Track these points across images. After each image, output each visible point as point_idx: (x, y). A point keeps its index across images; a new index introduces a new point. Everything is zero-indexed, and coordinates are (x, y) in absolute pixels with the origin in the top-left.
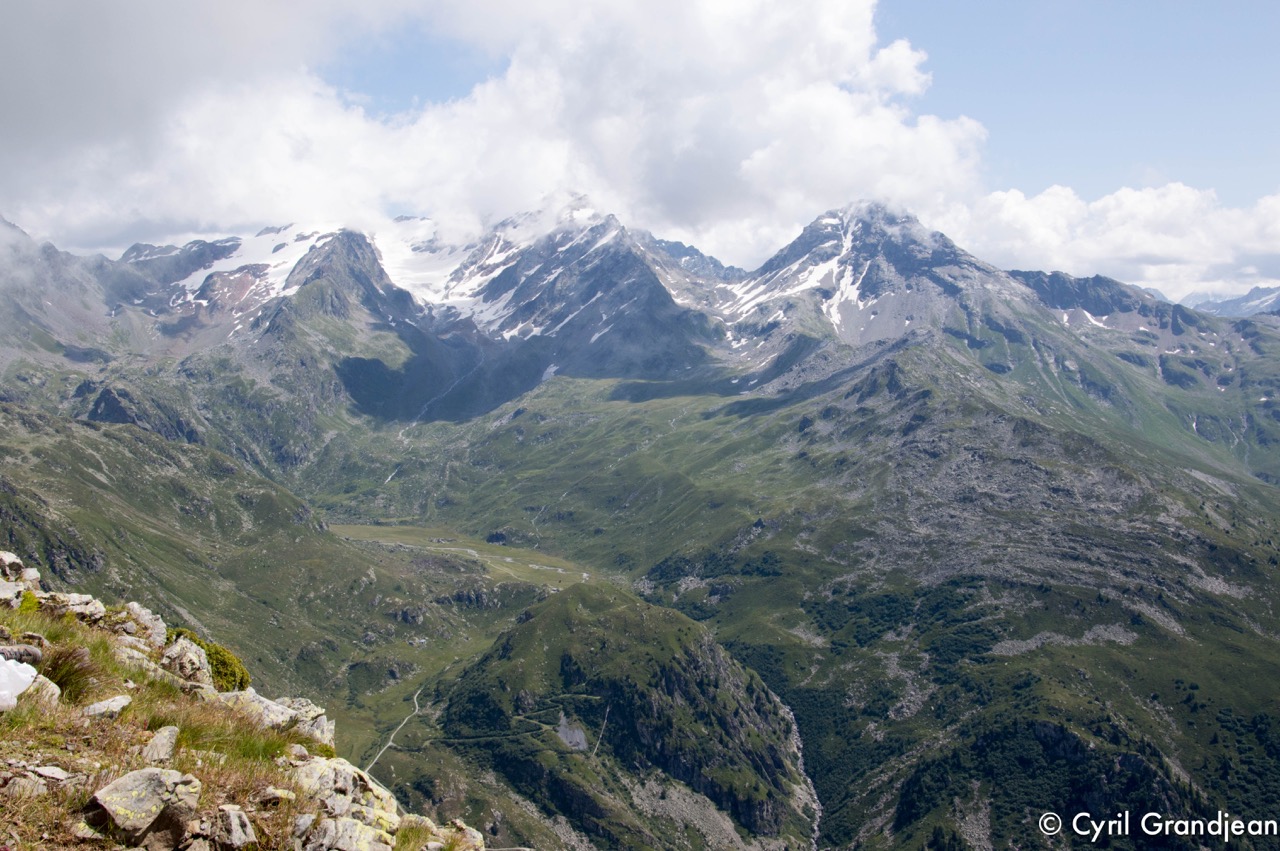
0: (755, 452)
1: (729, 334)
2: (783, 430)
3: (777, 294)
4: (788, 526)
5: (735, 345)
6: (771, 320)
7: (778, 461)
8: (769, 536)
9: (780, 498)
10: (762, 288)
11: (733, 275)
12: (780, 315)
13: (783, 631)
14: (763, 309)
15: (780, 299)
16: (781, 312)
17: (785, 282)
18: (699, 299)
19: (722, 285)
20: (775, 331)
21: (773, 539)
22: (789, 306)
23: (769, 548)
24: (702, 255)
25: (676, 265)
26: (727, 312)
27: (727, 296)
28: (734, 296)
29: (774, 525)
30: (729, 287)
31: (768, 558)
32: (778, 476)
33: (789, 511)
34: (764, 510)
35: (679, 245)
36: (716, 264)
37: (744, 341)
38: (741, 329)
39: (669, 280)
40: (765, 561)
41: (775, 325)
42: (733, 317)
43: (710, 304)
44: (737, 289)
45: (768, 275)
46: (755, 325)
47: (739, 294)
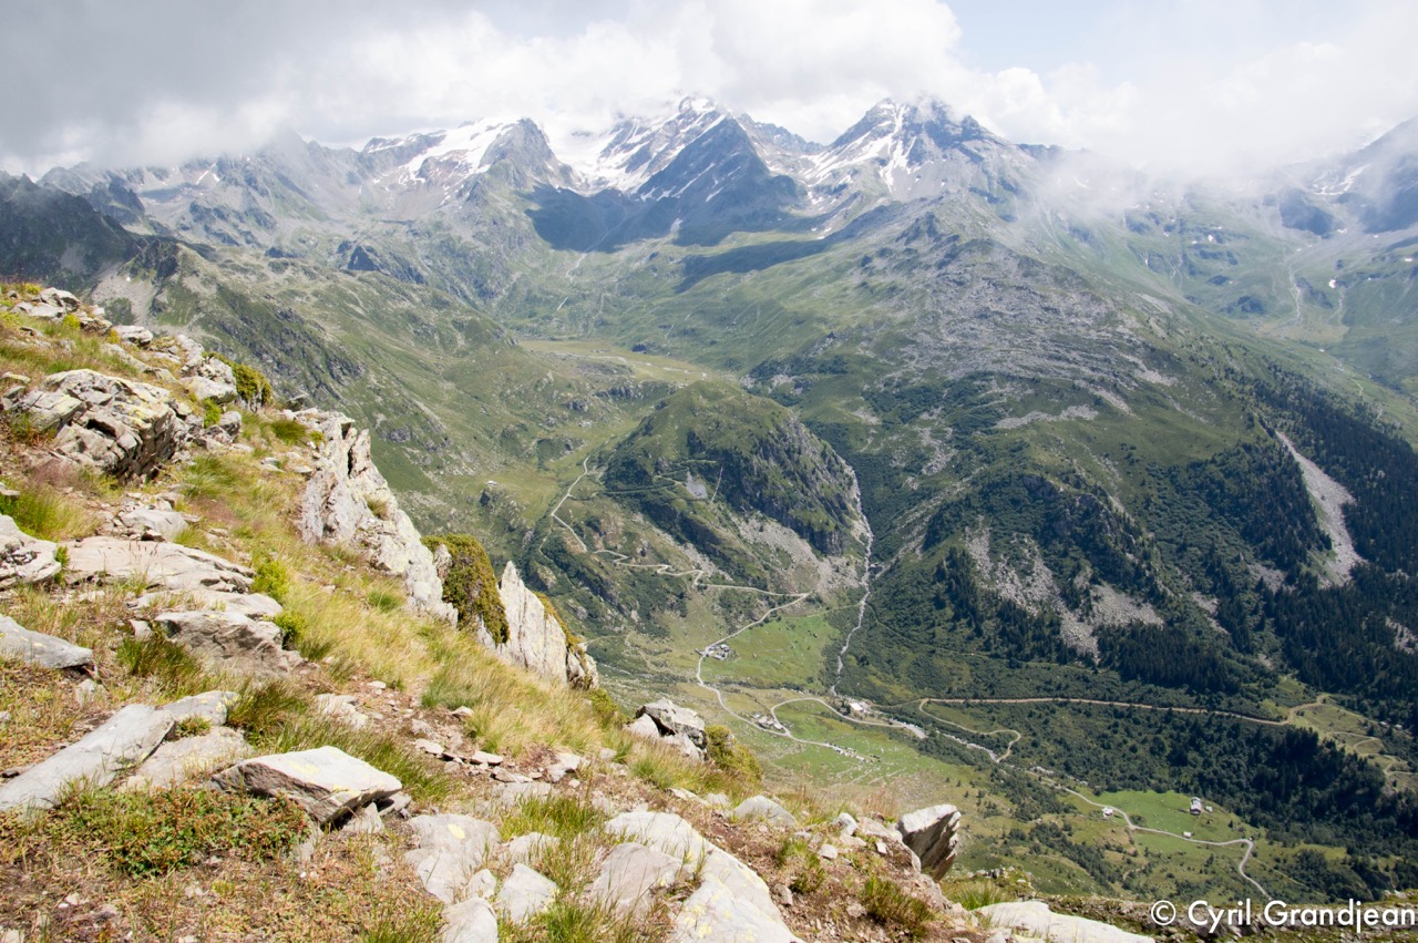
0: (829, 282)
1: (810, 194)
2: (850, 266)
3: (846, 162)
4: (853, 337)
5: (814, 202)
6: (841, 182)
7: (846, 289)
8: (839, 344)
9: (847, 317)
10: (835, 158)
11: (812, 148)
12: (848, 179)
13: (847, 413)
14: (835, 174)
15: (848, 166)
16: (849, 177)
17: (852, 154)
18: (787, 167)
19: (804, 156)
20: (844, 191)
21: (841, 348)
22: (855, 172)
23: (839, 353)
24: (789, 134)
25: (770, 141)
26: (808, 177)
27: (808, 164)
28: (814, 165)
29: (842, 336)
30: (810, 158)
31: (838, 360)
32: (846, 300)
33: (853, 326)
34: (835, 325)
35: (771, 127)
36: (800, 140)
37: (821, 199)
38: (818, 189)
39: (764, 152)
40: (835, 363)
41: (844, 186)
42: (813, 180)
43: (796, 171)
44: (816, 159)
45: (839, 148)
46: (829, 187)
47: (817, 163)
